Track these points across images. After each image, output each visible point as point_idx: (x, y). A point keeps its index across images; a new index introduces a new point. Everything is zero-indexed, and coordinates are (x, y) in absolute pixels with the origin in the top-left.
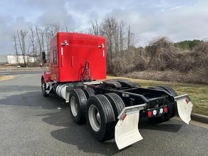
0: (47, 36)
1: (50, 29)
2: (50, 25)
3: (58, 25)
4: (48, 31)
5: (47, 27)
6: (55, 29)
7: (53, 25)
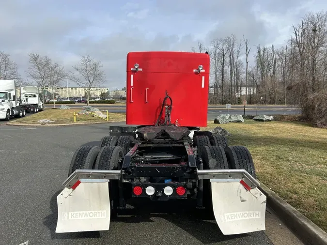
0: (215, 58)
1: (221, 46)
2: (221, 40)
3: (232, 40)
4: (218, 51)
5: (216, 44)
6: (228, 46)
7: (226, 40)
